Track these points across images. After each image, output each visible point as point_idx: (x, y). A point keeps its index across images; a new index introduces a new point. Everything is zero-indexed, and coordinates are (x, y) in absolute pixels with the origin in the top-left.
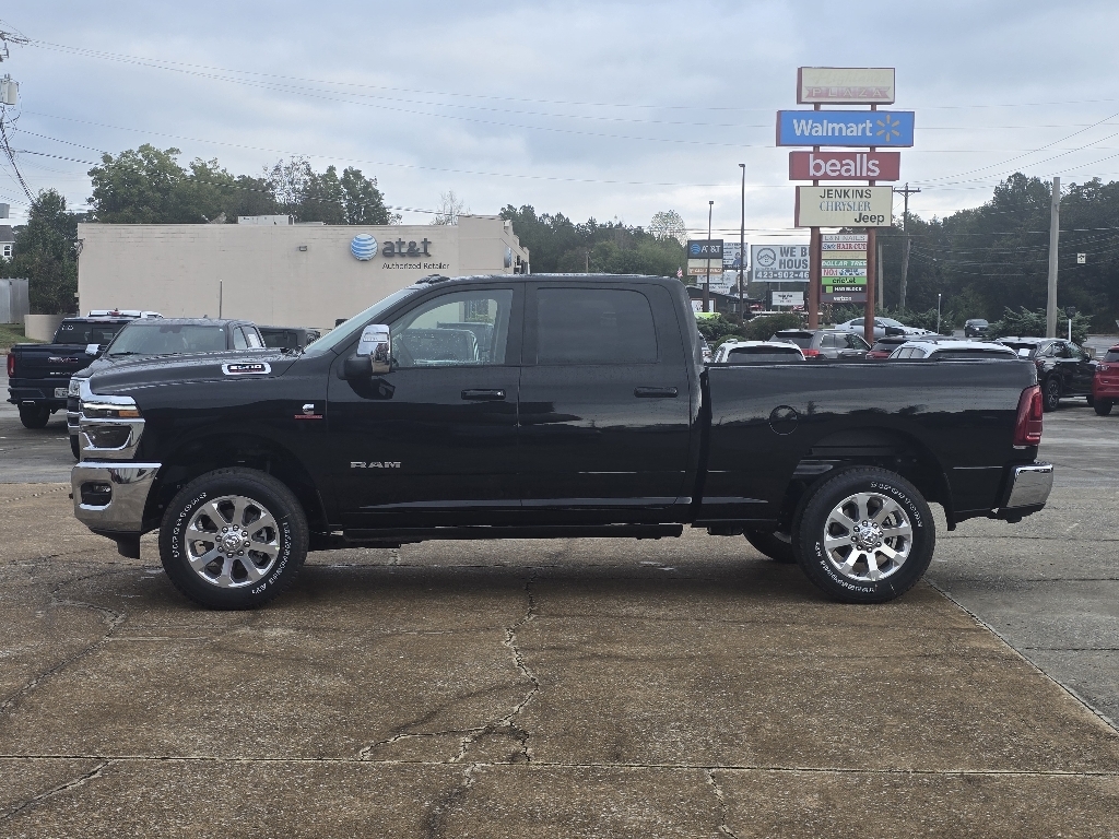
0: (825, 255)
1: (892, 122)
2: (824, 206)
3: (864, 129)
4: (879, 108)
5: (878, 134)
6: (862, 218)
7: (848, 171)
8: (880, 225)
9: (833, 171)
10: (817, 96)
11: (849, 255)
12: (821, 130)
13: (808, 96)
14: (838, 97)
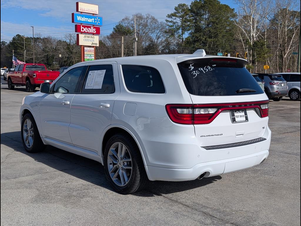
0: (85, 53)
1: (98, 19)
2: (85, 40)
3: (92, 20)
4: (95, 15)
5: (95, 22)
6: (93, 44)
7: (89, 31)
8: (97, 46)
9: (86, 31)
10: (82, 10)
11: (90, 53)
12: (84, 19)
13: (80, 10)
14: (87, 11)
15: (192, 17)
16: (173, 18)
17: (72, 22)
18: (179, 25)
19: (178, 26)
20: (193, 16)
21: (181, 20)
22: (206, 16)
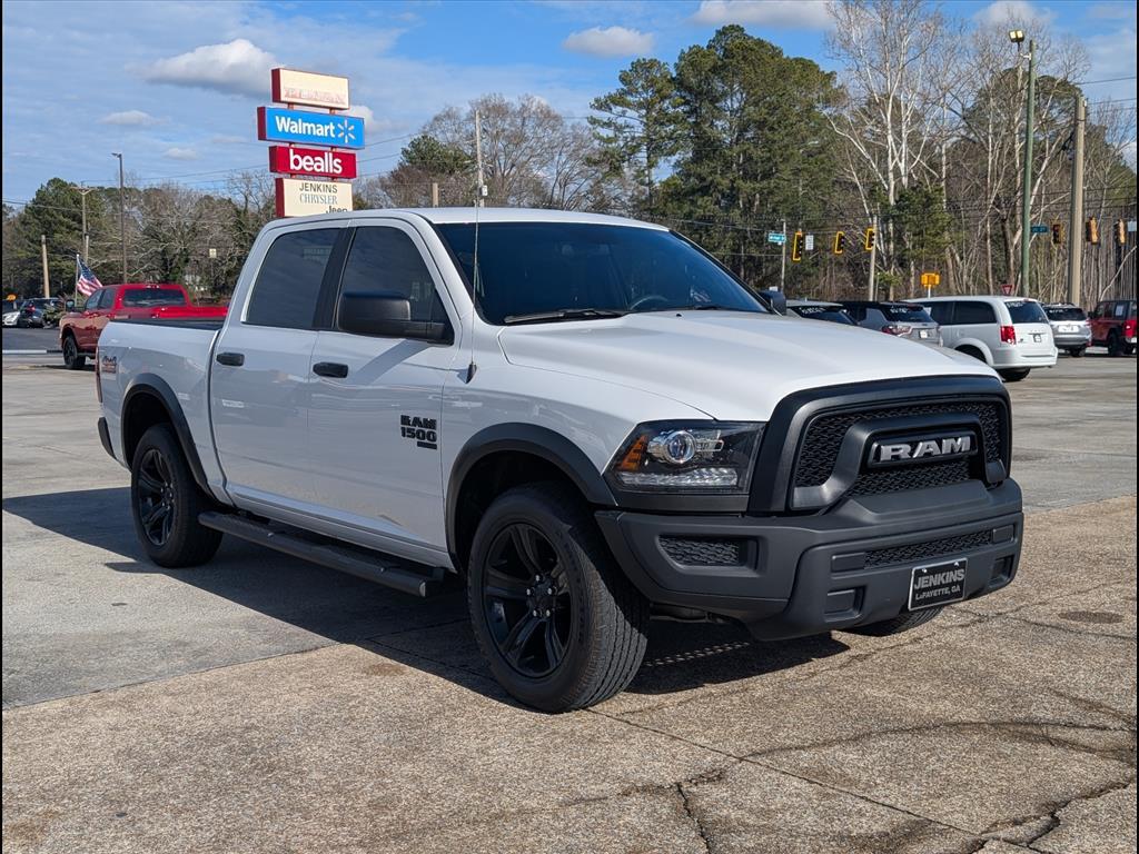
1: (349, 126)
2: (303, 198)
3: (329, 130)
4: (337, 112)
6: (332, 210)
9: (308, 166)
10: (293, 96)
12: (299, 128)
13: (287, 96)
14: (309, 99)
15: (684, 104)
16: (614, 110)
17: (260, 139)
18: (637, 135)
19: (633, 138)
20: (687, 103)
21: (643, 117)
22: (734, 103)
